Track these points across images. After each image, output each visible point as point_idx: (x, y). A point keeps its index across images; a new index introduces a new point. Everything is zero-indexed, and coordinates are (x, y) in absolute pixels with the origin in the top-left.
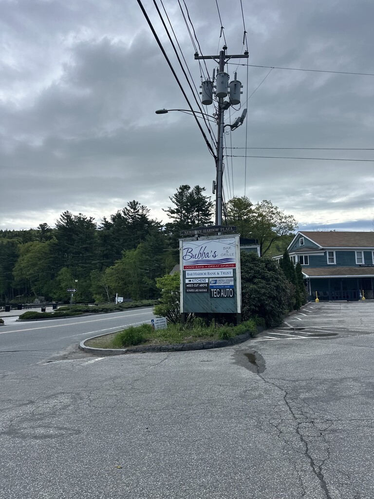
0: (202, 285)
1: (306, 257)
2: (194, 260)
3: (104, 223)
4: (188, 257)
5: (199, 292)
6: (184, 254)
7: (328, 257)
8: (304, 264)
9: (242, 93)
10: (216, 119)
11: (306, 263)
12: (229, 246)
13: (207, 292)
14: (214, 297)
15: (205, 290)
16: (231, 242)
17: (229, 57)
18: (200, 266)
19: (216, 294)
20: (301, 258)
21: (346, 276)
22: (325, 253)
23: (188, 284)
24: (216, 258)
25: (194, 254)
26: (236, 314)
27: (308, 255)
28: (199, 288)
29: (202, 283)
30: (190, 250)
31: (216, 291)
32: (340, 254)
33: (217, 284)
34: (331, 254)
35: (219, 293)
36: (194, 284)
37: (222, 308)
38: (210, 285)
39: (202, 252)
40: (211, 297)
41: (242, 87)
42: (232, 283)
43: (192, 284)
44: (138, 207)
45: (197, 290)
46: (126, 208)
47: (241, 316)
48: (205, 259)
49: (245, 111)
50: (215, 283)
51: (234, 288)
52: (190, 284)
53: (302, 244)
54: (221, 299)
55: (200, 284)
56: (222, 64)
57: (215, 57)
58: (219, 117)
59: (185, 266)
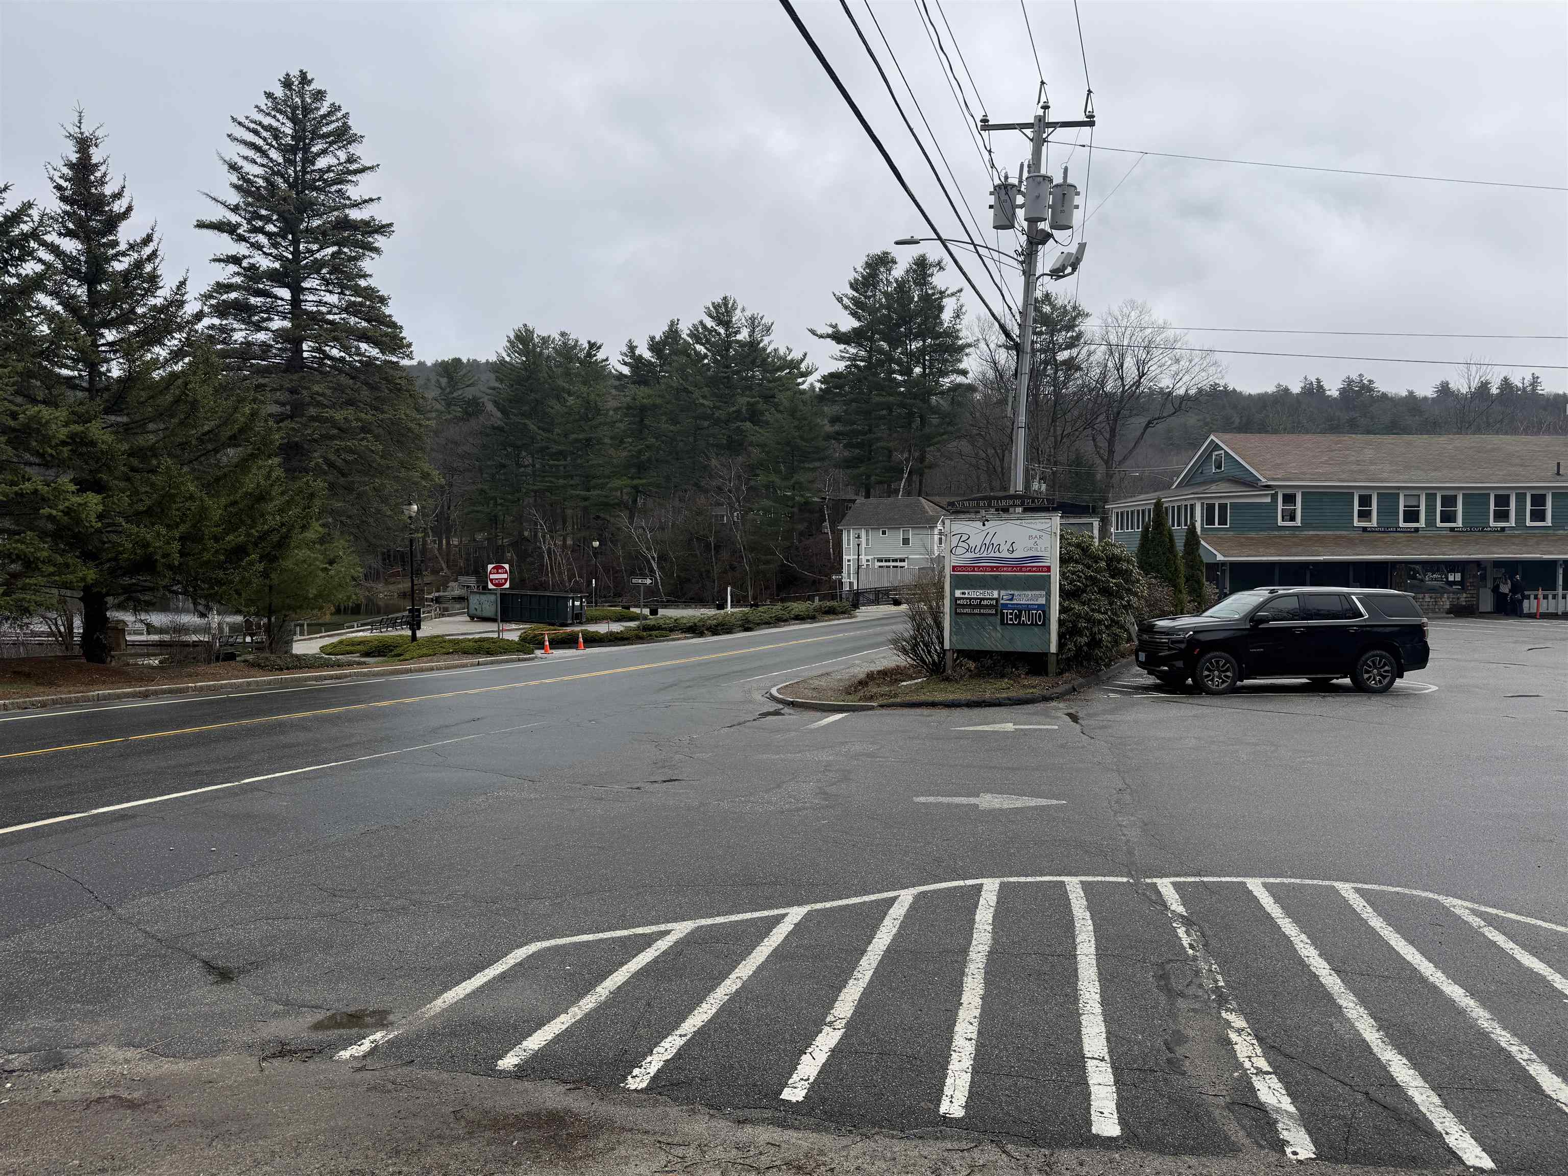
0: (985, 602)
1: (1223, 507)
2: (973, 555)
3: (628, 360)
4: (960, 551)
5: (981, 614)
6: (954, 544)
7: (1280, 506)
8: (1217, 526)
9: (1077, 207)
10: (1022, 263)
11: (1223, 521)
12: (1038, 534)
13: (996, 614)
14: (1007, 624)
15: (990, 612)
16: (1044, 526)
17: (1055, 125)
18: (983, 567)
19: (1011, 619)
20: (1210, 509)
21: (1321, 558)
22: (1274, 497)
23: (960, 599)
24: (1015, 555)
25: (973, 545)
26: (1046, 655)
27: (1228, 501)
28: (980, 606)
29: (987, 599)
30: (964, 537)
31: (1011, 614)
32: (1313, 497)
33: (1015, 602)
34: (1289, 499)
35: (1018, 617)
36: (970, 599)
37: (1023, 642)
38: (1002, 602)
39: (987, 542)
40: (1002, 623)
41: (1078, 194)
42: (1042, 601)
43: (967, 598)
44: (738, 317)
45: (976, 611)
46: (701, 322)
47: (1055, 657)
48: (992, 554)
49: (1082, 247)
50: (1011, 599)
51: (1045, 609)
52: (963, 598)
53: (1219, 467)
54: (1021, 627)
55: (982, 599)
56: (1039, 143)
57: (1022, 126)
58: (1028, 257)
59: (954, 567)
